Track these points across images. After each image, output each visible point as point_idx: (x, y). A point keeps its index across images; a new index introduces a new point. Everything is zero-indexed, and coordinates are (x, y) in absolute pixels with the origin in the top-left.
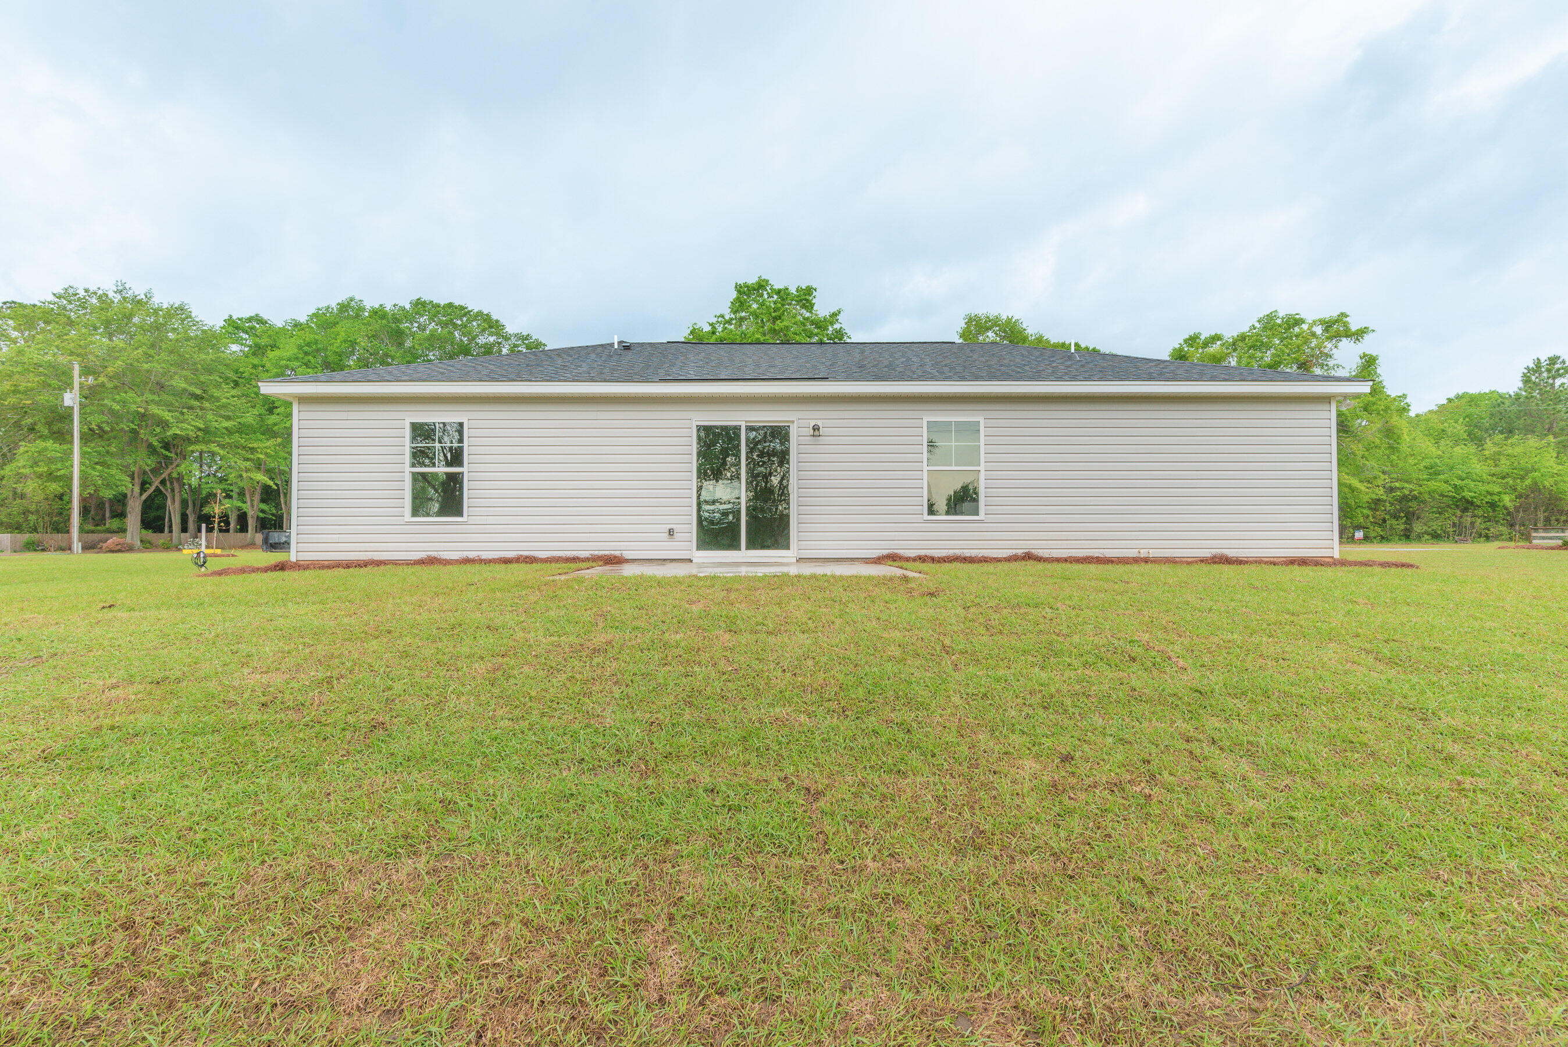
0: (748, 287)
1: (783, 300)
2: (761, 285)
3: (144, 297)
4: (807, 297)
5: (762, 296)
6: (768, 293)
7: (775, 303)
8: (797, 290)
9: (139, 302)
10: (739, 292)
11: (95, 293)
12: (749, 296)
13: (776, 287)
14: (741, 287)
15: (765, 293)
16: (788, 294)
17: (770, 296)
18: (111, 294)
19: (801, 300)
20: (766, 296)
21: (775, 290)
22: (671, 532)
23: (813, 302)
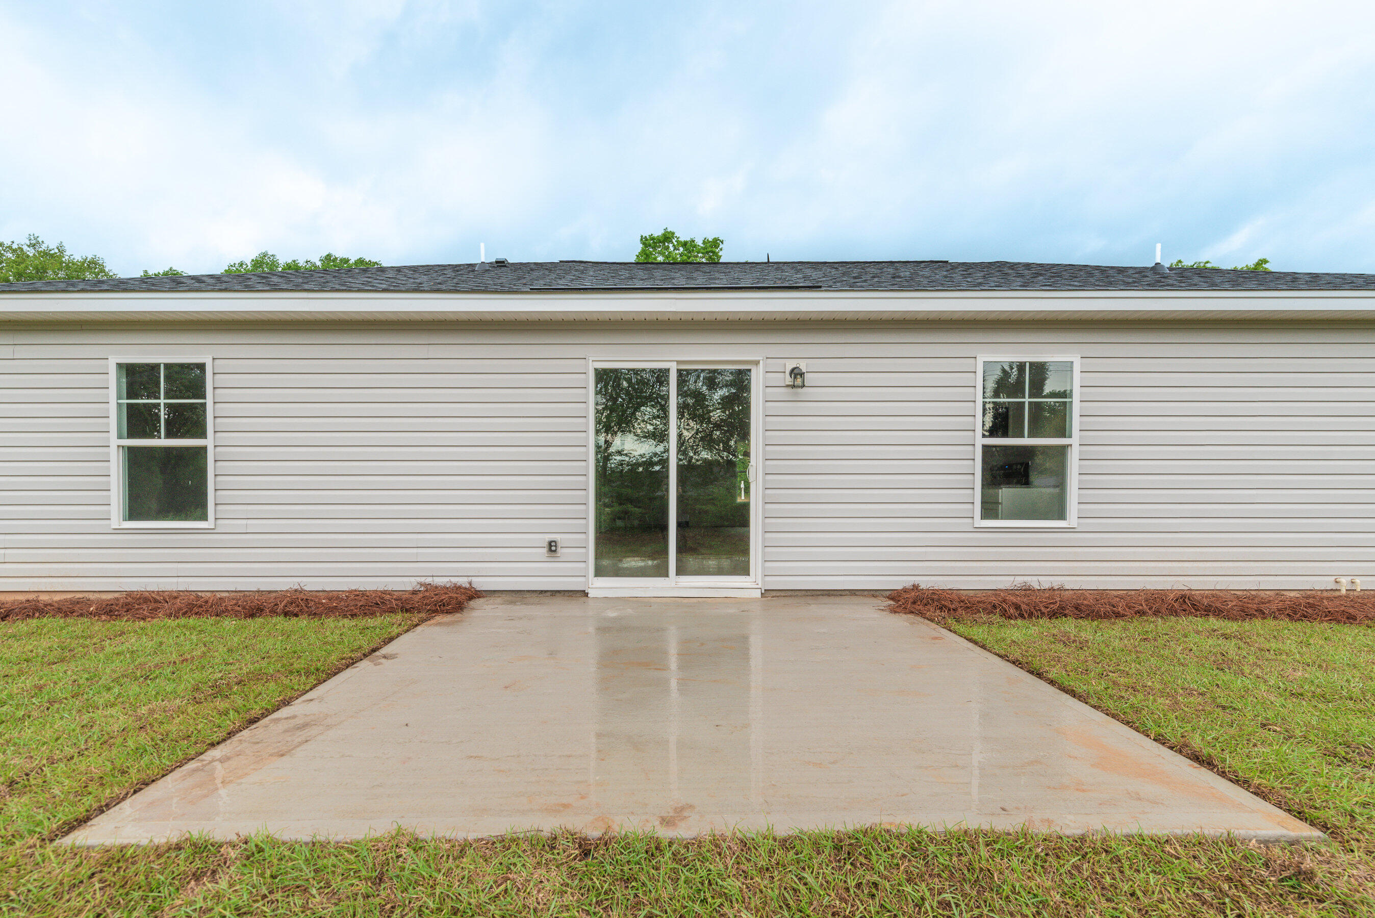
0: (653, 239)
1: (690, 252)
2: (667, 237)
3: (57, 251)
4: (714, 249)
5: (668, 248)
6: (674, 246)
7: (681, 255)
8: (704, 242)
9: (52, 256)
10: (644, 244)
11: (10, 247)
12: (654, 248)
13: (682, 239)
14: (647, 240)
15: (671, 245)
16: (695, 246)
17: (675, 249)
18: (25, 248)
19: (707, 253)
20: (672, 249)
21: (681, 242)
22: (552, 547)
23: (720, 254)
